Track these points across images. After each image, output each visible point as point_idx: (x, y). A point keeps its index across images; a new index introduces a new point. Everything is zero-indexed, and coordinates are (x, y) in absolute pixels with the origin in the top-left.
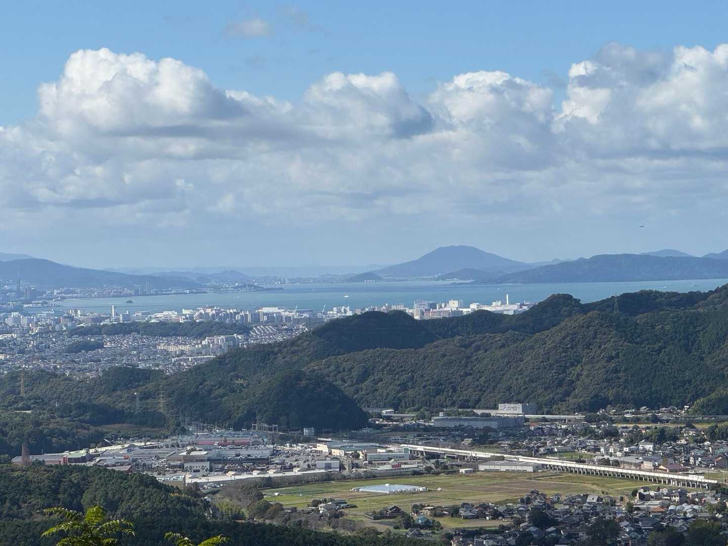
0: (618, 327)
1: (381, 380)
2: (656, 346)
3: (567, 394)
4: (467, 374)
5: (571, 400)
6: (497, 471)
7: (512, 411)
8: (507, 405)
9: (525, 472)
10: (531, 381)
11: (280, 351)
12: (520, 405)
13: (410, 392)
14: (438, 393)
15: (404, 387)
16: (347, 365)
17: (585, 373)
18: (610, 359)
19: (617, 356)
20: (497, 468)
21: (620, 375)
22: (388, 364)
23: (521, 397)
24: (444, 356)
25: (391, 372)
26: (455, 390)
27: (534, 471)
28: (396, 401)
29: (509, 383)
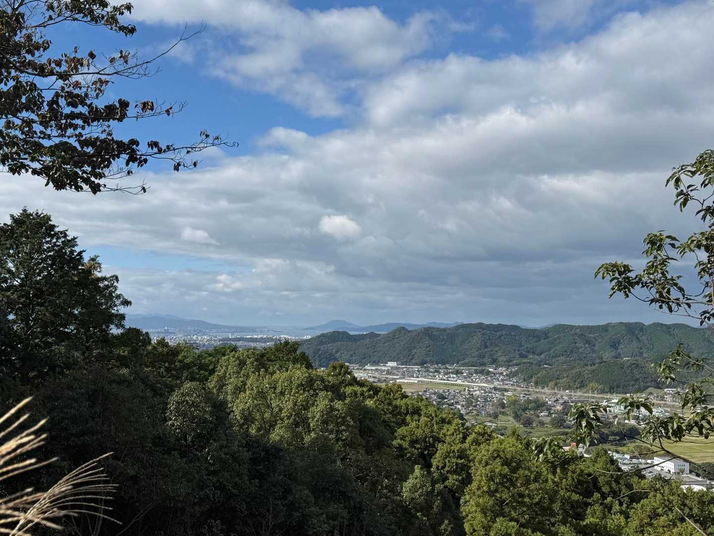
0: (429, 336)
1: (343, 353)
2: (443, 343)
3: (412, 359)
4: (374, 352)
5: (414, 361)
6: (404, 382)
7: (393, 364)
8: (391, 362)
9: (414, 383)
10: (398, 354)
11: (305, 343)
12: (395, 363)
13: (354, 358)
14: (364, 358)
15: (351, 355)
16: (331, 348)
17: (418, 352)
18: (427, 347)
19: (429, 346)
20: (404, 381)
21: (431, 353)
22: (346, 348)
23: (395, 360)
24: (366, 345)
25: (347, 350)
26: (370, 357)
27: (418, 383)
28: (349, 361)
29: (390, 355)
